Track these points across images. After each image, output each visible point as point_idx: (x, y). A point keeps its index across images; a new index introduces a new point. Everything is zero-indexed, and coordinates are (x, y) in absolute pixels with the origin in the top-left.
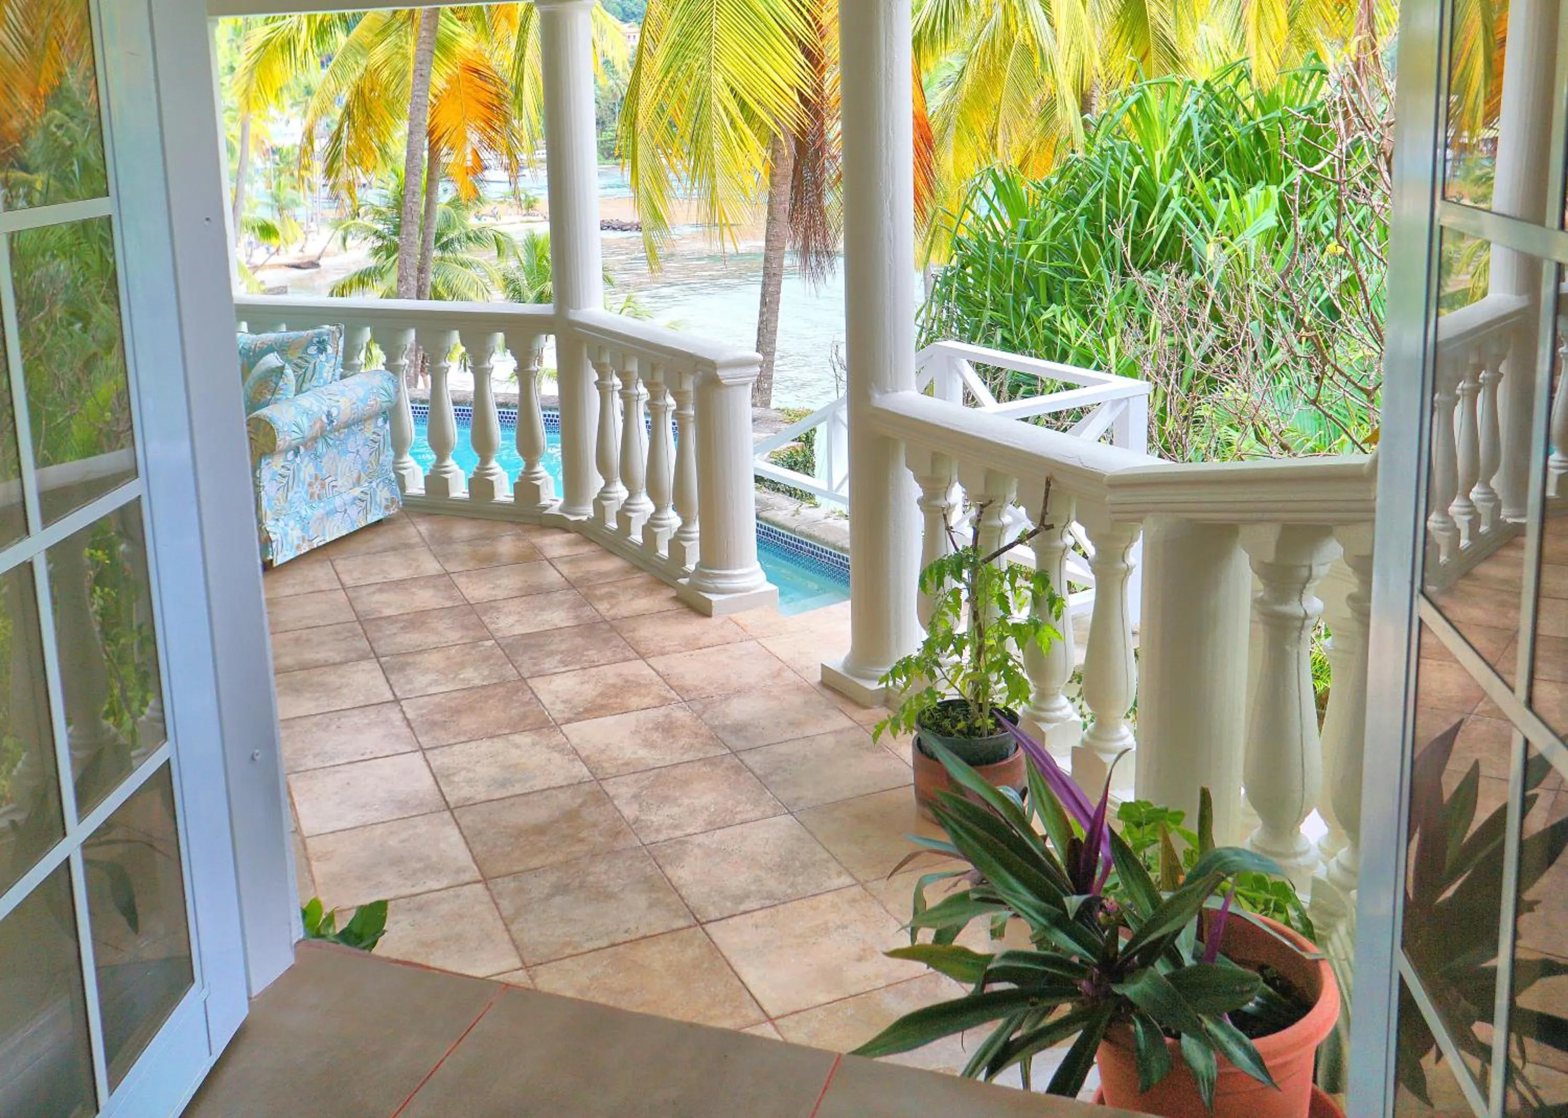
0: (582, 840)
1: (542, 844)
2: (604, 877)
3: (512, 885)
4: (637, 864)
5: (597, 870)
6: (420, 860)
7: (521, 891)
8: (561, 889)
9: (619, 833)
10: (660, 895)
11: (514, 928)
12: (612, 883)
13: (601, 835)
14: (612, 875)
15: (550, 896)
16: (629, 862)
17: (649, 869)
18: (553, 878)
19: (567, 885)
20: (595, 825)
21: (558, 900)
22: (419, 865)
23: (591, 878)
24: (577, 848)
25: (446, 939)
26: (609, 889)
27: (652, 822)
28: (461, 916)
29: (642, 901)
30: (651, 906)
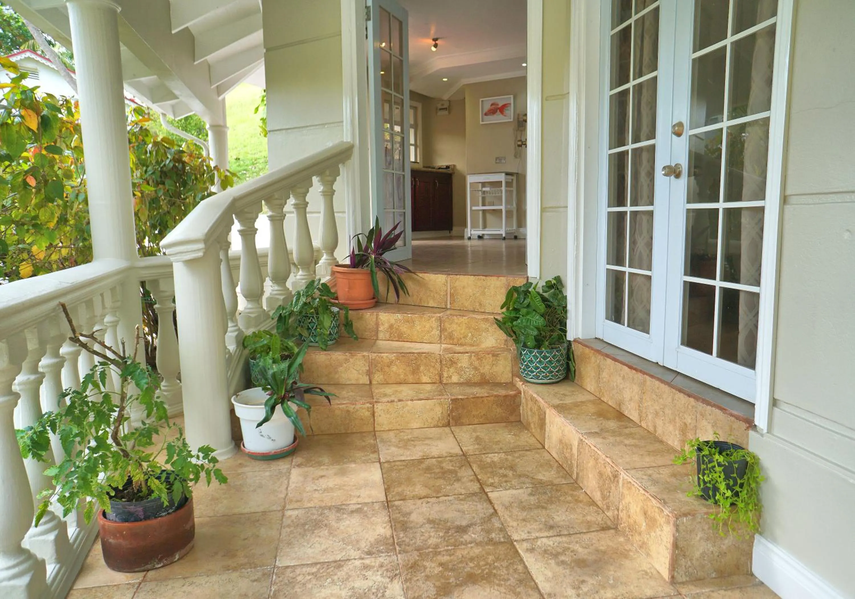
0: (441, 564)
1: (471, 565)
2: (432, 534)
3: (493, 535)
4: (407, 540)
5: (435, 540)
6: (563, 562)
7: (488, 532)
8: (462, 530)
9: (411, 567)
10: (401, 519)
11: (492, 511)
12: (429, 529)
13: (425, 568)
14: (426, 535)
15: (469, 526)
16: (411, 542)
17: (401, 535)
18: (466, 537)
19: (456, 532)
20: (428, 578)
21: (464, 523)
22: (562, 558)
23: (441, 534)
24: (445, 558)
25: (531, 509)
26: (431, 526)
27: (382, 575)
28: (524, 520)
29: (414, 517)
30: (410, 514)
